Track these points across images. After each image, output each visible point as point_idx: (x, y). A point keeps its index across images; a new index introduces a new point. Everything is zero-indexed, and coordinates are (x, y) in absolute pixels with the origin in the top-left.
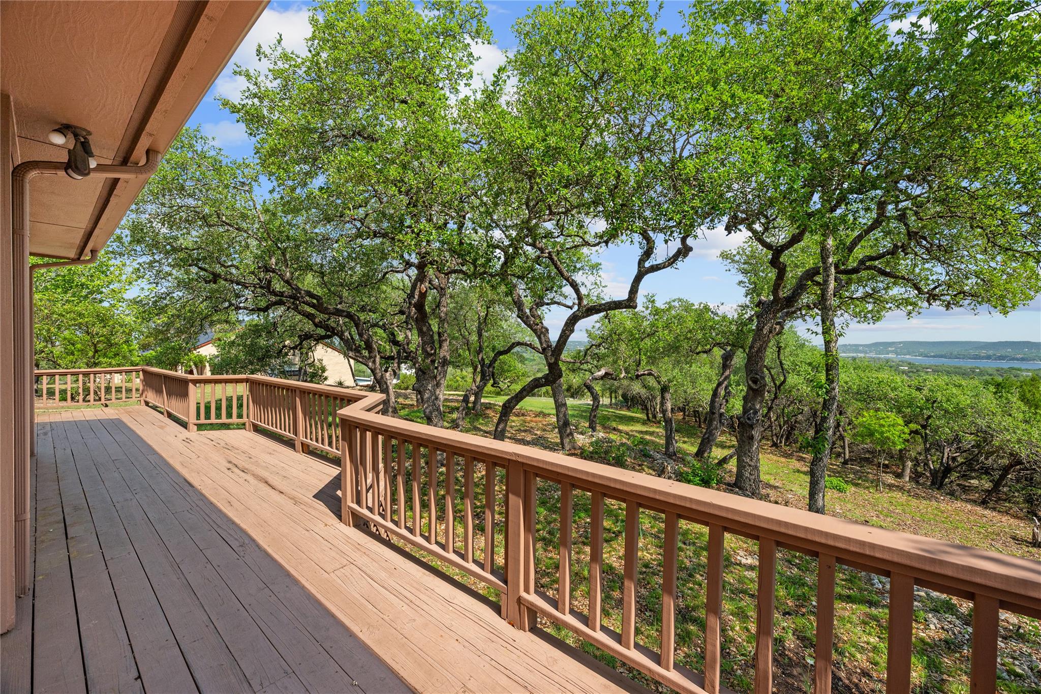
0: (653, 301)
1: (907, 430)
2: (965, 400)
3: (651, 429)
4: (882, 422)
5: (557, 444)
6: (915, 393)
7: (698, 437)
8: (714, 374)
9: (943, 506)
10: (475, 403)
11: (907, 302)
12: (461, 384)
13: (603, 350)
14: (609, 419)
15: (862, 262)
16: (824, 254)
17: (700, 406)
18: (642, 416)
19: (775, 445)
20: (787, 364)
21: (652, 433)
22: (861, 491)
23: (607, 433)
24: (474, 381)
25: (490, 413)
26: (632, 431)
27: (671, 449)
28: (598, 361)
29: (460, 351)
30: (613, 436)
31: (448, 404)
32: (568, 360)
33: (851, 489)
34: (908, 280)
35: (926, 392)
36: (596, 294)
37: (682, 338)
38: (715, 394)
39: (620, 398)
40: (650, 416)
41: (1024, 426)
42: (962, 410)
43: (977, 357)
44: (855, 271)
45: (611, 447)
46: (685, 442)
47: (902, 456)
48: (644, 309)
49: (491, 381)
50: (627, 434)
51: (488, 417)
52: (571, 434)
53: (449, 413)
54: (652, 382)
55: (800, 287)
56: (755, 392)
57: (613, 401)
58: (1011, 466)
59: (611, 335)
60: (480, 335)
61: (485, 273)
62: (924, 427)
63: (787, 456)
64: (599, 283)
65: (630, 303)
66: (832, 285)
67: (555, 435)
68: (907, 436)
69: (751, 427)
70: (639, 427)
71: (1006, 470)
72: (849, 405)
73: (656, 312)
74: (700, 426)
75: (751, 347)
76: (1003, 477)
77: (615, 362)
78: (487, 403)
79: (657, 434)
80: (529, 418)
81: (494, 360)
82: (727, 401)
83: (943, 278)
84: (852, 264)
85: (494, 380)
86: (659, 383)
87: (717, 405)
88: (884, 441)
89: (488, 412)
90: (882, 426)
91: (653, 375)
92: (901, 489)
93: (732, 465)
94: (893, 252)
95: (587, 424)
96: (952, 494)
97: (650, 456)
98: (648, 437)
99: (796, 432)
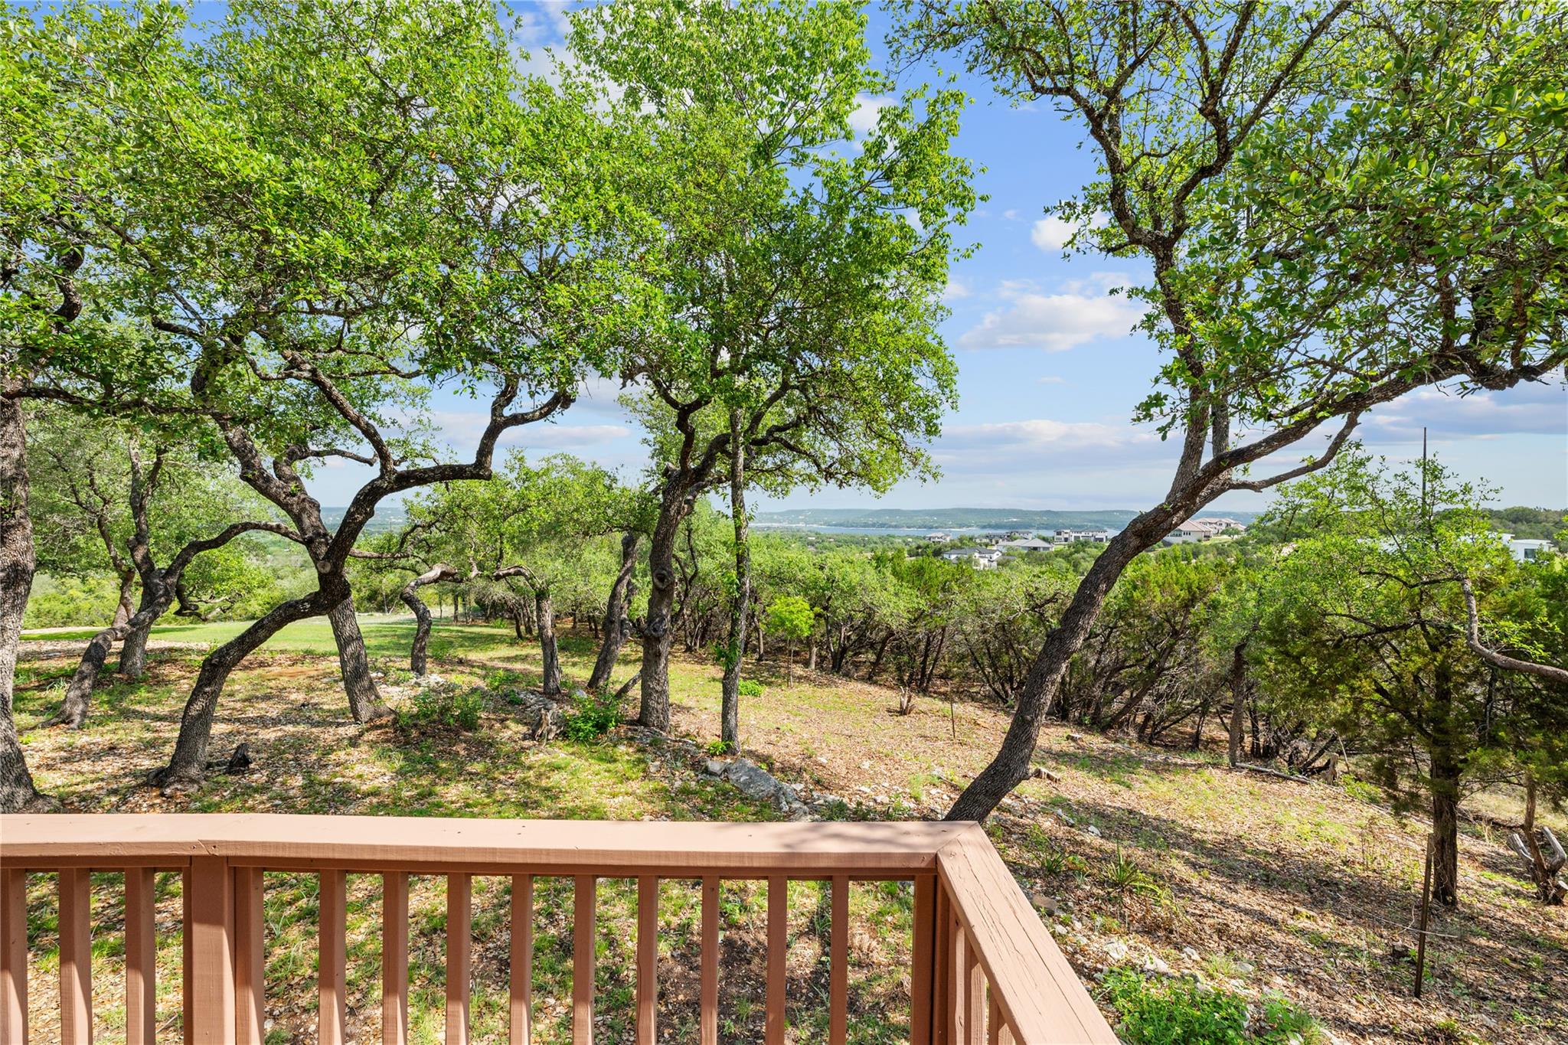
0: (521, 459)
1: (812, 615)
2: (855, 578)
3: (524, 652)
4: (792, 608)
5: (342, 712)
6: (819, 573)
7: (594, 653)
8: (613, 562)
9: (841, 690)
10: (124, 654)
11: (810, 478)
12: (85, 605)
13: (436, 533)
14: (451, 643)
15: (770, 432)
16: (733, 422)
17: (595, 609)
18: (509, 631)
19: (689, 649)
20: (700, 544)
21: (524, 659)
22: (775, 690)
23: (446, 672)
24: (124, 602)
25: (169, 671)
26: (491, 659)
27: (551, 684)
28: (428, 552)
29: (80, 539)
30: (455, 678)
31: (37, 665)
32: (366, 554)
33: (765, 690)
34: (809, 456)
35: (826, 570)
36: (420, 440)
37: (566, 519)
38: (614, 596)
39: (474, 604)
40: (522, 628)
41: (894, 599)
42: (853, 588)
43: (866, 525)
44: (763, 442)
45: (452, 698)
46: (574, 664)
47: (808, 643)
48: (507, 471)
49: (175, 605)
50: (483, 667)
51: (167, 683)
52: (371, 687)
53: (40, 688)
54: (521, 581)
55: (709, 460)
56: (661, 593)
57: (461, 609)
58: (887, 638)
59: (450, 509)
60: (138, 508)
61: (138, 403)
62: (826, 608)
63: (701, 661)
64: (425, 421)
65: (479, 470)
66: (742, 455)
67: (337, 696)
68: (812, 622)
69: (658, 640)
70: (504, 651)
71: (884, 642)
72: (763, 590)
73: (528, 477)
74: (596, 637)
75: (656, 534)
76: (882, 649)
77: (460, 552)
78: (162, 651)
79: (529, 659)
80: (276, 669)
81: (182, 560)
82: (630, 602)
83: (837, 456)
84: (761, 433)
85: (182, 600)
86: (533, 586)
87: (616, 610)
88: (794, 630)
89: (166, 670)
90: (791, 612)
91: (523, 574)
92: (807, 679)
93: (636, 692)
94: (795, 425)
95: (407, 663)
96: (847, 675)
97: (520, 702)
98: (518, 666)
99: (712, 627)
